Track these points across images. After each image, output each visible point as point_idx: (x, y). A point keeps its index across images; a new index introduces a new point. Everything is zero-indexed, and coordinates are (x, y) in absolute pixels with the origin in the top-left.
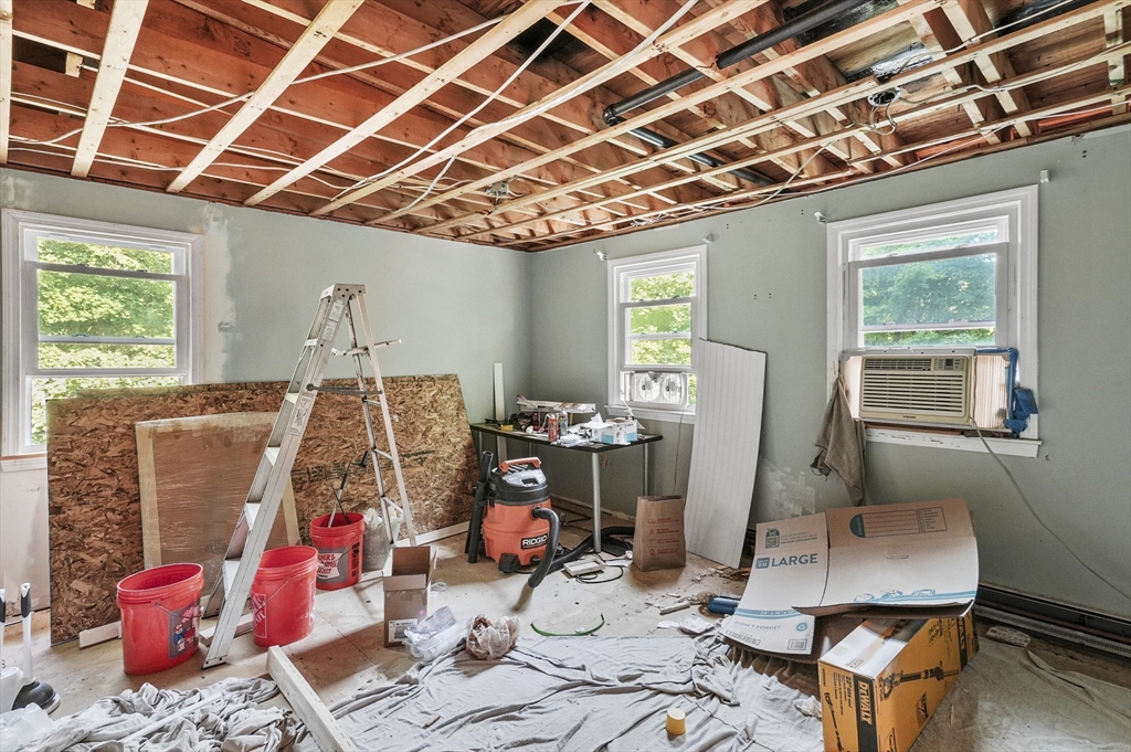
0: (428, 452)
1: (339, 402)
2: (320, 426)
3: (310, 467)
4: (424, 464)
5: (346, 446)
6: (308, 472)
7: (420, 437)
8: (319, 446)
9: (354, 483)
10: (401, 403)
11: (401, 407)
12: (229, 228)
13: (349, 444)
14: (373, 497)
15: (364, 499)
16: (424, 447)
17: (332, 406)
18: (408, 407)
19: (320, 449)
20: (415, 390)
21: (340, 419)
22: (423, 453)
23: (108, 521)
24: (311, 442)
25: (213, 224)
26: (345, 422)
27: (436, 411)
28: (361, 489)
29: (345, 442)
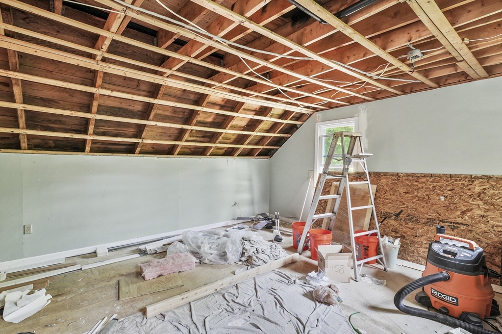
0: (462, 224)
1: (408, 184)
2: (394, 194)
3: (383, 211)
4: (455, 230)
5: (404, 206)
6: (381, 213)
7: (458, 213)
8: (390, 203)
9: (402, 225)
10: (450, 190)
11: (450, 192)
12: (367, 111)
13: (406, 206)
14: (409, 236)
15: (404, 234)
16: (459, 220)
17: (403, 186)
18: (455, 193)
19: (390, 204)
20: (466, 184)
21: (405, 193)
22: (457, 223)
23: (321, 209)
24: (387, 201)
25: (362, 111)
26: (407, 195)
27: (481, 200)
28: (404, 229)
29: (404, 204)
